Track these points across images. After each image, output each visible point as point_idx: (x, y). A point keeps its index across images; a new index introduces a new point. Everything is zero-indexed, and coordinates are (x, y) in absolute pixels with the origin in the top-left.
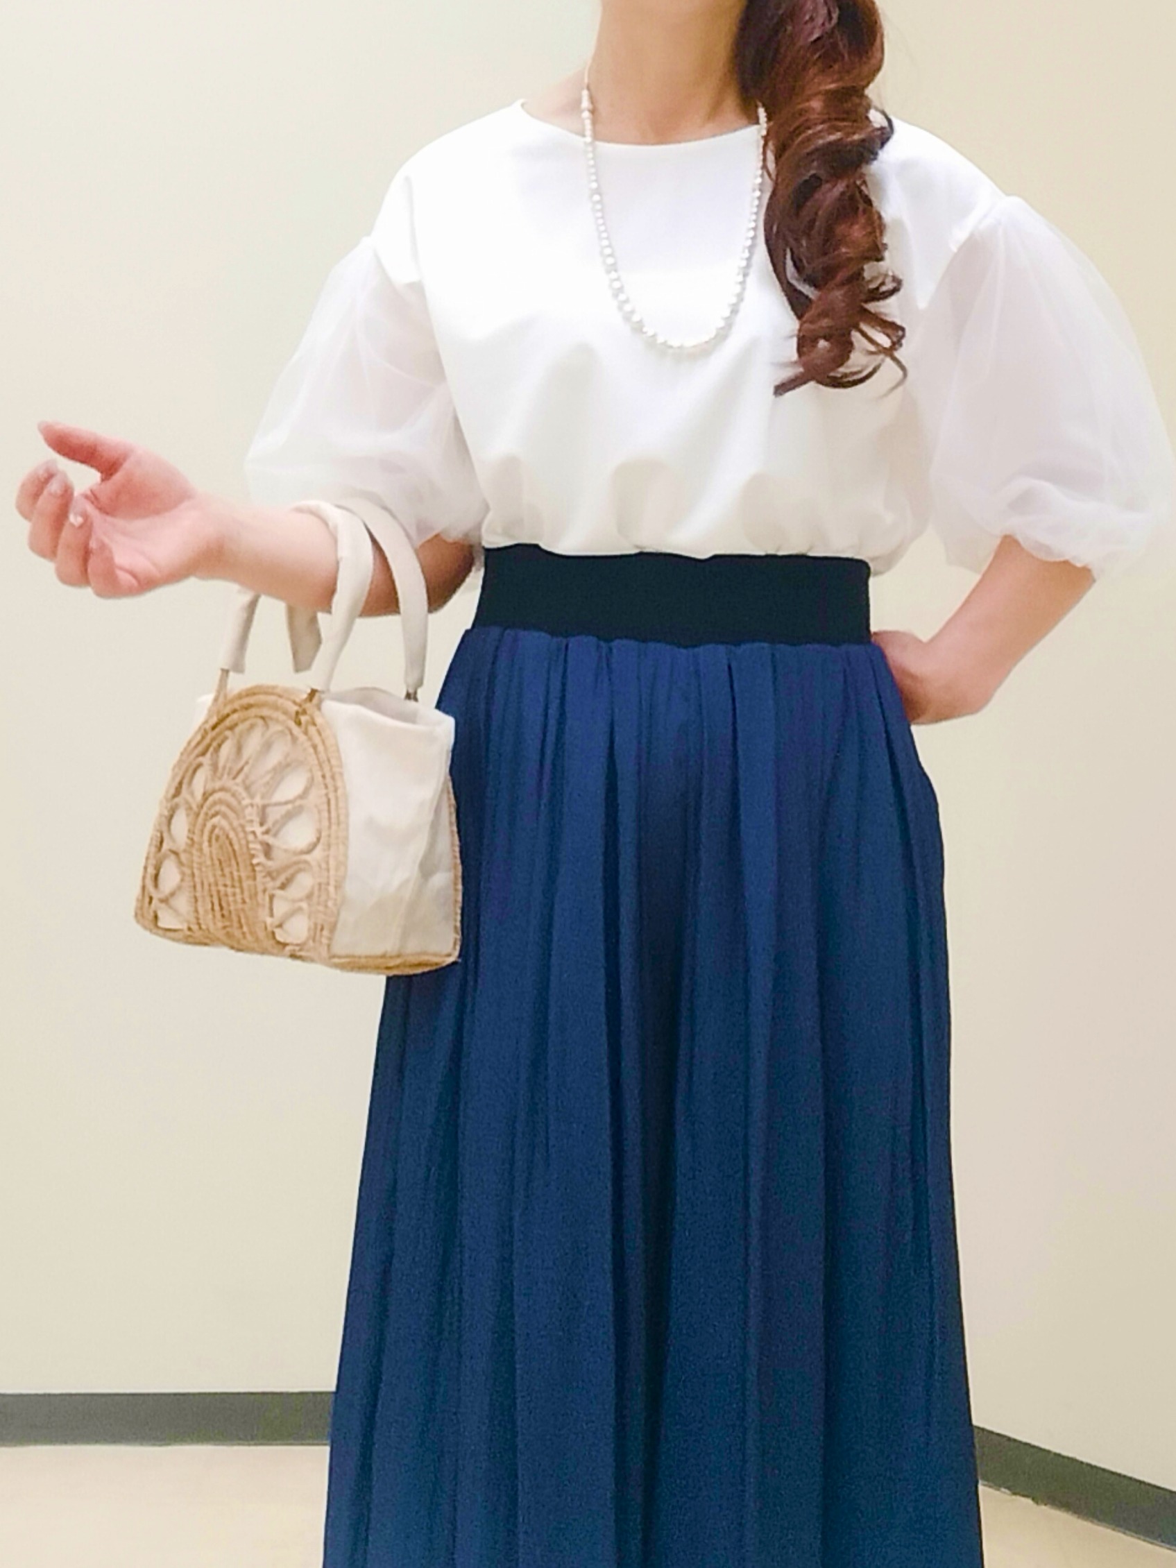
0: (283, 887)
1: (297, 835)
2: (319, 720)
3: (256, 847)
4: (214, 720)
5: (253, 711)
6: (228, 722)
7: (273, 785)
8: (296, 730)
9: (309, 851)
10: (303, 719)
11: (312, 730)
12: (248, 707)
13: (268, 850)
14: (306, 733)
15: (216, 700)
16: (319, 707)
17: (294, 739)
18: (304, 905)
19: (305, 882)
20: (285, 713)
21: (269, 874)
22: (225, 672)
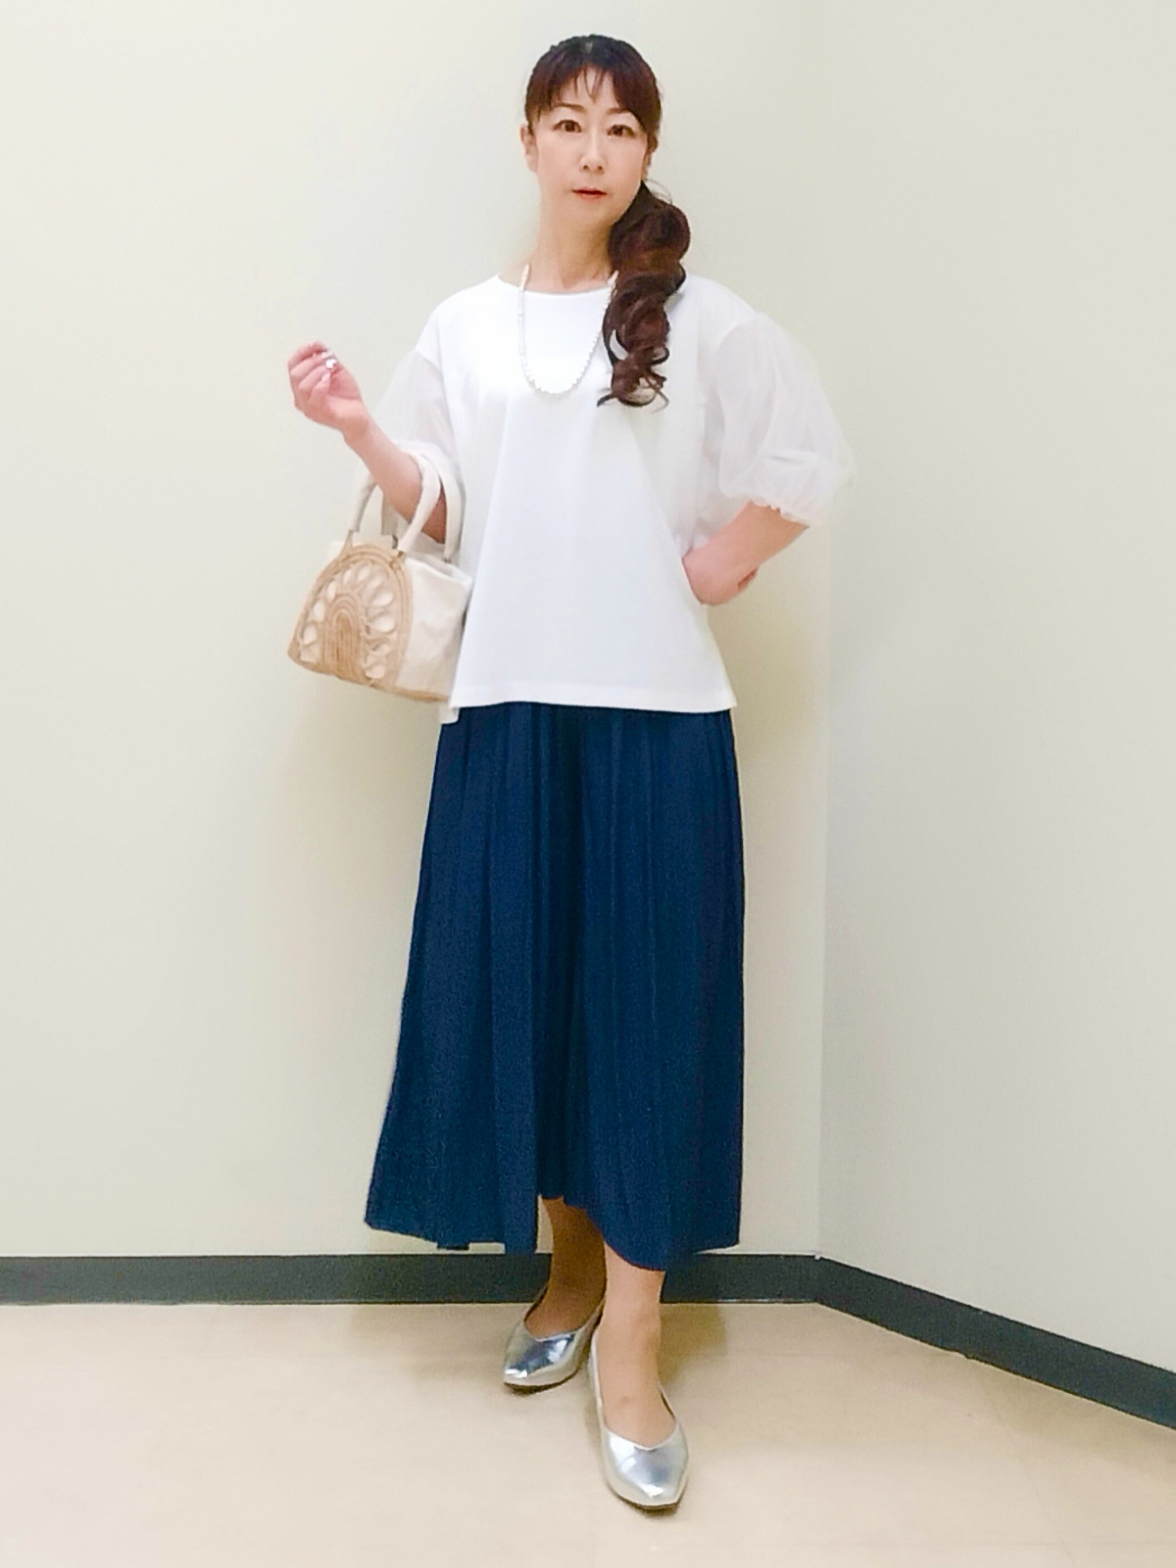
0: (374, 649)
1: (384, 625)
2: (403, 568)
3: (362, 628)
4: (344, 556)
5: (367, 557)
6: (352, 559)
7: (374, 596)
8: (391, 571)
9: (391, 632)
10: (395, 566)
11: (398, 572)
12: (362, 554)
13: (368, 629)
14: (395, 573)
15: (345, 546)
16: (403, 561)
17: (388, 575)
18: (384, 660)
19: (386, 649)
20: (384, 559)
21: (368, 642)
22: (351, 532)
